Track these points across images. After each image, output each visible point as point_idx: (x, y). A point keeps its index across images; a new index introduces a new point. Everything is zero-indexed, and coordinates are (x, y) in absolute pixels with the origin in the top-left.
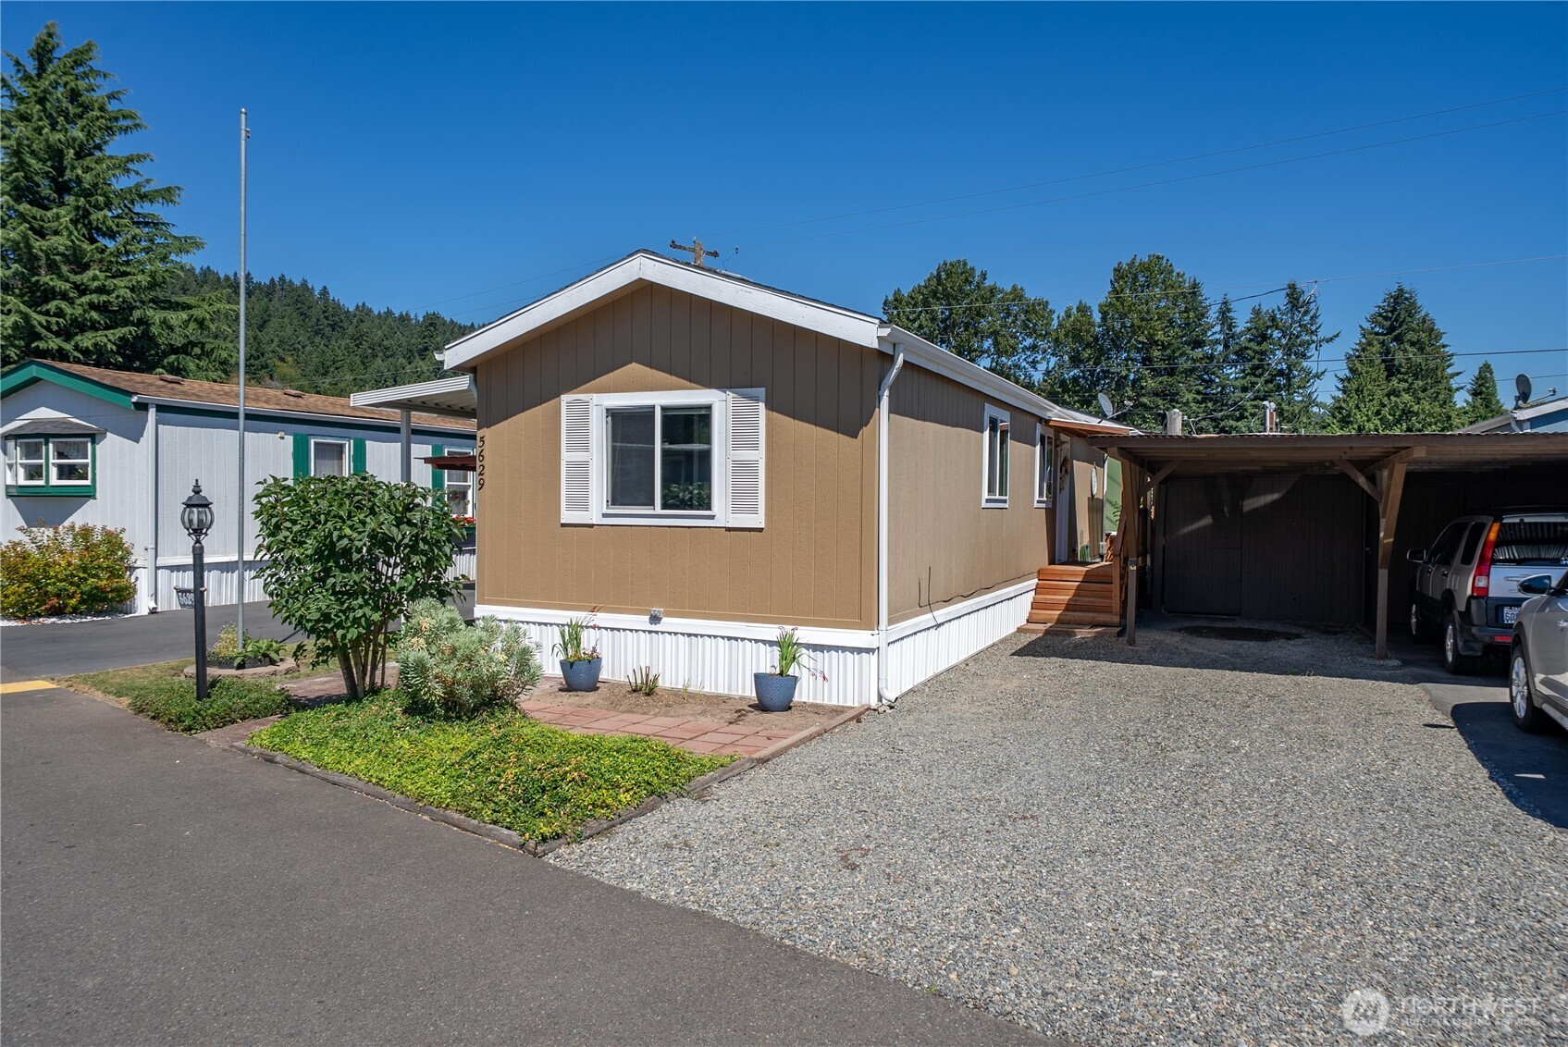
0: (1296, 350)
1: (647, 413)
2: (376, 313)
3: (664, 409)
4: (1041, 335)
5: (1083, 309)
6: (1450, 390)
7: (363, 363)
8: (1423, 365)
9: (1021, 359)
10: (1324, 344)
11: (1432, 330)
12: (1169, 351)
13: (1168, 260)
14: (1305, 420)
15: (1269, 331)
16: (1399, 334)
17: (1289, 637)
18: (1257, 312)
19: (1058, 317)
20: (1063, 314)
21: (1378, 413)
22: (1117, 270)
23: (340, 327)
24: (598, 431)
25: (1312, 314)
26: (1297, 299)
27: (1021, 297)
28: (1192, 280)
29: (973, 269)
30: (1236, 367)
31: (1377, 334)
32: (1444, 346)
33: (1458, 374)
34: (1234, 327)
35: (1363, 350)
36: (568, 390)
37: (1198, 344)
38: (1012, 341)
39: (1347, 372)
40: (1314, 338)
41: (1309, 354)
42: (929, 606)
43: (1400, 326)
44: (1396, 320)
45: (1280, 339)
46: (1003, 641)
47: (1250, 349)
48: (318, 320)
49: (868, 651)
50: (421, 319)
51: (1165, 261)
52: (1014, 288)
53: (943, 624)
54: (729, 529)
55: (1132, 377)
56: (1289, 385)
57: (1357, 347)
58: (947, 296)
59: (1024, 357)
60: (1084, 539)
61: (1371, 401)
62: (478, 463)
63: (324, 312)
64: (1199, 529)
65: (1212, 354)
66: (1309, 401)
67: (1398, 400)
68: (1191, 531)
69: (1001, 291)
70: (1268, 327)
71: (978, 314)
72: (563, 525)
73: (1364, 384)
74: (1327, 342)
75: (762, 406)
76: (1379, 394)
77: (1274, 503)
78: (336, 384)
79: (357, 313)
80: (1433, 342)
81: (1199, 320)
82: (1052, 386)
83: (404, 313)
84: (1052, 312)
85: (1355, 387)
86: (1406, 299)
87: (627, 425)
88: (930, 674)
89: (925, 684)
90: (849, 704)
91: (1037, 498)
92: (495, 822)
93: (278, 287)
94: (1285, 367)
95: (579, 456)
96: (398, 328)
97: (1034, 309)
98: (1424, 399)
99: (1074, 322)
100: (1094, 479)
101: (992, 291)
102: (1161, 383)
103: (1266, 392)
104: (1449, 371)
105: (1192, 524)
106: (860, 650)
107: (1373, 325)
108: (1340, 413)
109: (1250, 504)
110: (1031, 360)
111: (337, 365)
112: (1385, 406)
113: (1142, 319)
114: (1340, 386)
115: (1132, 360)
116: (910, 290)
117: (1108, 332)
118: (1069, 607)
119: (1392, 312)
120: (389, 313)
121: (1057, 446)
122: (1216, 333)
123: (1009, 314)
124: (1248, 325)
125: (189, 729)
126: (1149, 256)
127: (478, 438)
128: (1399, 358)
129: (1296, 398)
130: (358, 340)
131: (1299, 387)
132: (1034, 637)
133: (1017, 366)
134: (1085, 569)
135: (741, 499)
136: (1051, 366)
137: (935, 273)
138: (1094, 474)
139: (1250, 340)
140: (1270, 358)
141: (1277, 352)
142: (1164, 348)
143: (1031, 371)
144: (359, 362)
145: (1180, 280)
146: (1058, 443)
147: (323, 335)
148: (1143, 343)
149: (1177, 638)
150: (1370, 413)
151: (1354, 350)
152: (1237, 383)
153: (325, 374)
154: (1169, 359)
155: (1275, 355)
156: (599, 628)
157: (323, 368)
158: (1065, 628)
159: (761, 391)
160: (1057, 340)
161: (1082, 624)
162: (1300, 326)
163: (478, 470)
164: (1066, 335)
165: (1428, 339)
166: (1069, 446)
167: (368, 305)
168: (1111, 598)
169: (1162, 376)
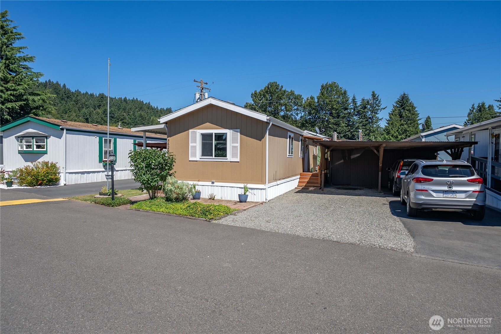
0: (375, 111)
1: (211, 135)
2: (82, 93)
3: (215, 133)
4: (299, 105)
5: (312, 98)
6: (418, 124)
7: (79, 110)
8: (410, 116)
9: (293, 113)
10: (383, 110)
11: (413, 106)
12: (337, 111)
13: (337, 83)
14: (377, 133)
15: (367, 106)
16: (404, 107)
17: (360, 189)
18: (363, 100)
19: (305, 100)
20: (306, 99)
21: (398, 131)
22: (322, 86)
23: (70, 98)
24: (199, 139)
25: (379, 101)
26: (375, 96)
27: (293, 94)
28: (344, 90)
29: (279, 85)
30: (357, 116)
31: (397, 107)
32: (416, 111)
33: (420, 119)
34: (357, 104)
35: (394, 112)
36: (191, 128)
37: (346, 109)
38: (290, 107)
39: (389, 118)
40: (379, 108)
41: (378, 113)
42: (276, 180)
43: (404, 105)
44: (403, 103)
45: (370, 108)
46: (292, 190)
47: (361, 111)
48: (63, 95)
49: (264, 189)
50: (98, 95)
51: (336, 84)
52: (291, 91)
53: (279, 185)
54: (231, 162)
55: (326, 119)
56: (372, 122)
57: (392, 111)
58: (271, 93)
59: (294, 112)
60: (312, 166)
61: (396, 127)
62: (167, 146)
63: (65, 92)
64: (340, 163)
65: (350, 112)
66: (378, 127)
67: (403, 127)
68: (338, 164)
69: (287, 92)
70: (366, 104)
71: (281, 99)
72: (190, 161)
73: (394, 122)
74: (383, 109)
75: (239, 133)
76: (398, 125)
77: (358, 157)
78: (70, 117)
79: (76, 93)
80: (413, 110)
81: (346, 102)
82: (303, 121)
83: (92, 93)
84: (303, 98)
85: (391, 123)
86: (406, 97)
87: (206, 137)
88: (276, 196)
89: (275, 198)
90: (259, 201)
91: (300, 155)
92: (199, 217)
93: (48, 84)
94: (371, 116)
95: (194, 144)
96: (90, 98)
97: (297, 97)
98: (411, 127)
99: (309, 102)
100: (314, 150)
101: (285, 91)
102: (335, 120)
103: (366, 124)
104: (418, 118)
105: (338, 162)
106: (262, 189)
107: (397, 104)
108: (387, 130)
109: (353, 157)
110: (296, 113)
111: (70, 110)
112: (400, 129)
113: (330, 101)
114: (387, 122)
115: (327, 113)
116: (259, 91)
117: (320, 105)
118: (308, 182)
119: (402, 100)
120: (87, 93)
121: (305, 142)
122: (351, 106)
123: (290, 99)
124: (361, 104)
125: (113, 206)
126: (332, 82)
127: (167, 140)
128: (404, 115)
129: (374, 126)
130: (77, 102)
131: (375, 123)
132: (299, 190)
133: (292, 115)
134: (312, 173)
135: (234, 155)
136: (302, 115)
137: (267, 86)
138: (314, 149)
139: (361, 108)
140: (367, 114)
141: (369, 112)
142: (336, 110)
143: (297, 116)
144: (77, 110)
145: (341, 89)
146: (305, 141)
147: (64, 100)
148: (330, 109)
149: (334, 190)
150: (395, 131)
151: (391, 112)
152: (357, 121)
153: (66, 113)
154: (337, 113)
155: (368, 113)
156: (199, 185)
157: (65, 111)
158: (307, 187)
159: (239, 130)
160: (304, 107)
161: (311, 187)
162: (376, 104)
163: (167, 148)
164: (307, 106)
165: (412, 109)
166: (308, 142)
167: (80, 90)
168: (318, 180)
169: (335, 118)
